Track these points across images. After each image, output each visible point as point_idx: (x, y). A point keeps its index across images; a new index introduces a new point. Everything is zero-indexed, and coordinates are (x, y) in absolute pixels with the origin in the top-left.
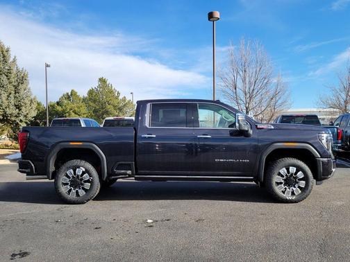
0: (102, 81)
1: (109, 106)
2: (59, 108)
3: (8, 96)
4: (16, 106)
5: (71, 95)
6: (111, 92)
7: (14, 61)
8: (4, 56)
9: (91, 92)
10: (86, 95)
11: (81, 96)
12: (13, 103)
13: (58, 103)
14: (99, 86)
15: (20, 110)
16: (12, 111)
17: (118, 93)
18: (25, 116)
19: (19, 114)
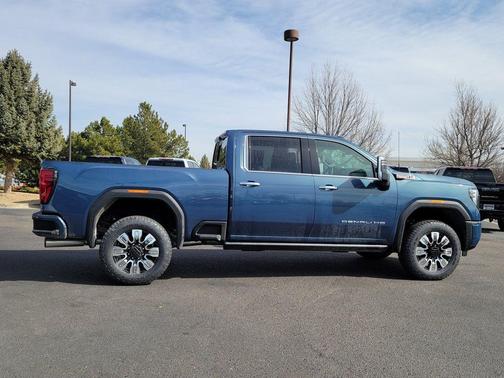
0: (145, 107)
1: (152, 143)
2: (85, 142)
3: (28, 125)
4: (36, 137)
5: (102, 124)
6: (156, 122)
7: (36, 79)
8: (24, 75)
9: (128, 121)
10: (121, 125)
11: (115, 127)
12: (34, 134)
13: (83, 135)
14: (140, 114)
15: (42, 144)
16: (32, 144)
17: (166, 125)
18: (49, 151)
19: (40, 148)
